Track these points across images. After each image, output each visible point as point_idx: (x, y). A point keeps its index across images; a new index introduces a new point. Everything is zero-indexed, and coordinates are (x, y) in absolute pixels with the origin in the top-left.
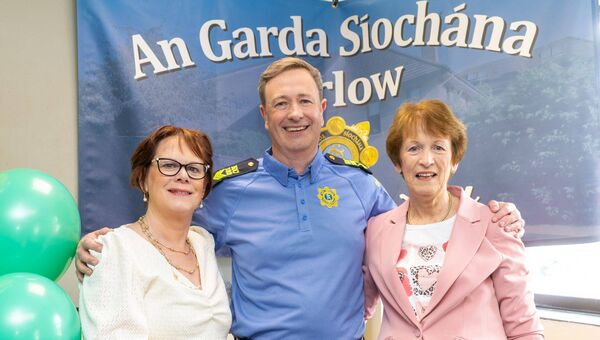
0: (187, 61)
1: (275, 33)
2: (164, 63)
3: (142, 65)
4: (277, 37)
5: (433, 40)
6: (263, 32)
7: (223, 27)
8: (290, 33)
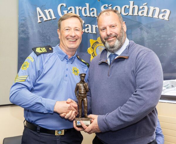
0: (54, 17)
1: (81, 9)
2: (47, 17)
3: (40, 18)
4: (81, 10)
5: (136, 14)
6: (77, 8)
7: (65, 6)
8: (85, 9)
